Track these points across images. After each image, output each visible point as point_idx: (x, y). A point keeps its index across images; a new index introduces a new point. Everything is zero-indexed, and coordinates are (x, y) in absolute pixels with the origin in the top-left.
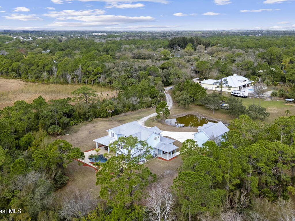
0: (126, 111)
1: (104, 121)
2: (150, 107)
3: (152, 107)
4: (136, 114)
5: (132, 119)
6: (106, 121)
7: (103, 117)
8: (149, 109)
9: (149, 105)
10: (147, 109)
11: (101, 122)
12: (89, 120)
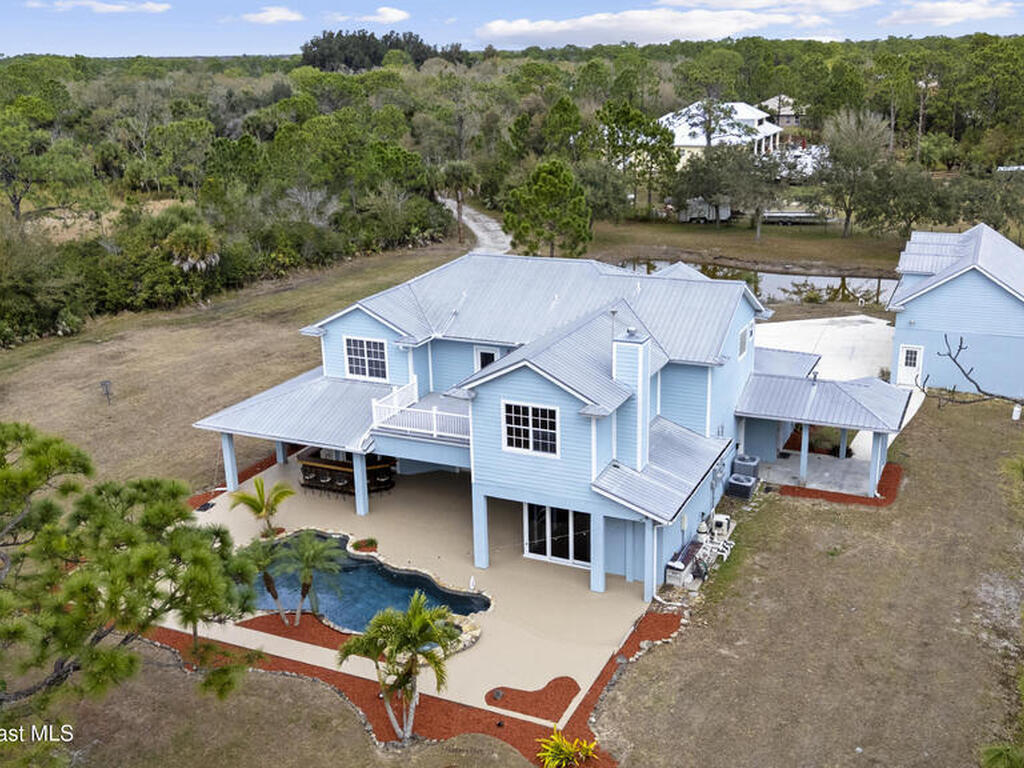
0: (284, 266)
1: (169, 324)
2: (403, 243)
3: (414, 243)
4: (346, 275)
5: (340, 299)
6: (180, 324)
7: (151, 305)
8: (399, 252)
9: (397, 232)
10: (389, 253)
11: (152, 332)
12: (62, 326)
